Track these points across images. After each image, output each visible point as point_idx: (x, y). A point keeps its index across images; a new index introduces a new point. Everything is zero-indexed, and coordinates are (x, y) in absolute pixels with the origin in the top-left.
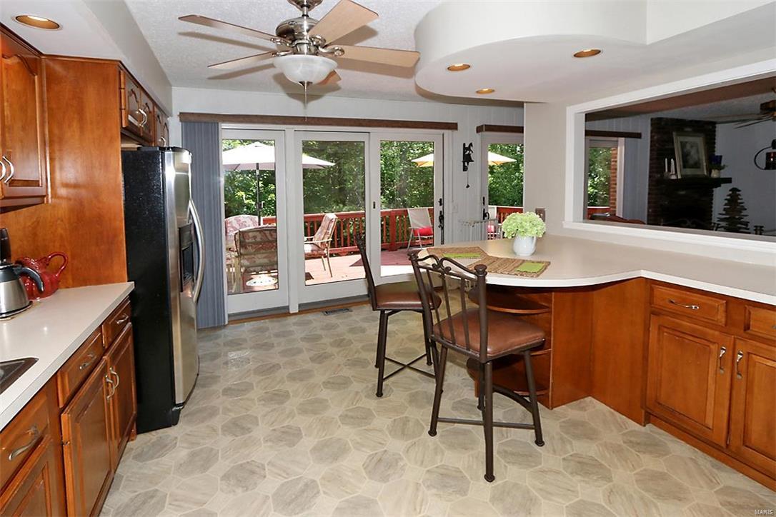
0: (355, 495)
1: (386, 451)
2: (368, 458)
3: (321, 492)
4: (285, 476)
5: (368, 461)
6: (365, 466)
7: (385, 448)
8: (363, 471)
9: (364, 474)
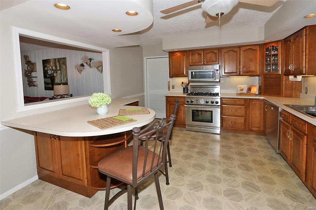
0: (211, 184)
1: (190, 190)
2: (199, 191)
3: (223, 191)
4: (237, 204)
5: (199, 190)
6: (202, 190)
7: (189, 191)
8: (204, 189)
9: (204, 187)
